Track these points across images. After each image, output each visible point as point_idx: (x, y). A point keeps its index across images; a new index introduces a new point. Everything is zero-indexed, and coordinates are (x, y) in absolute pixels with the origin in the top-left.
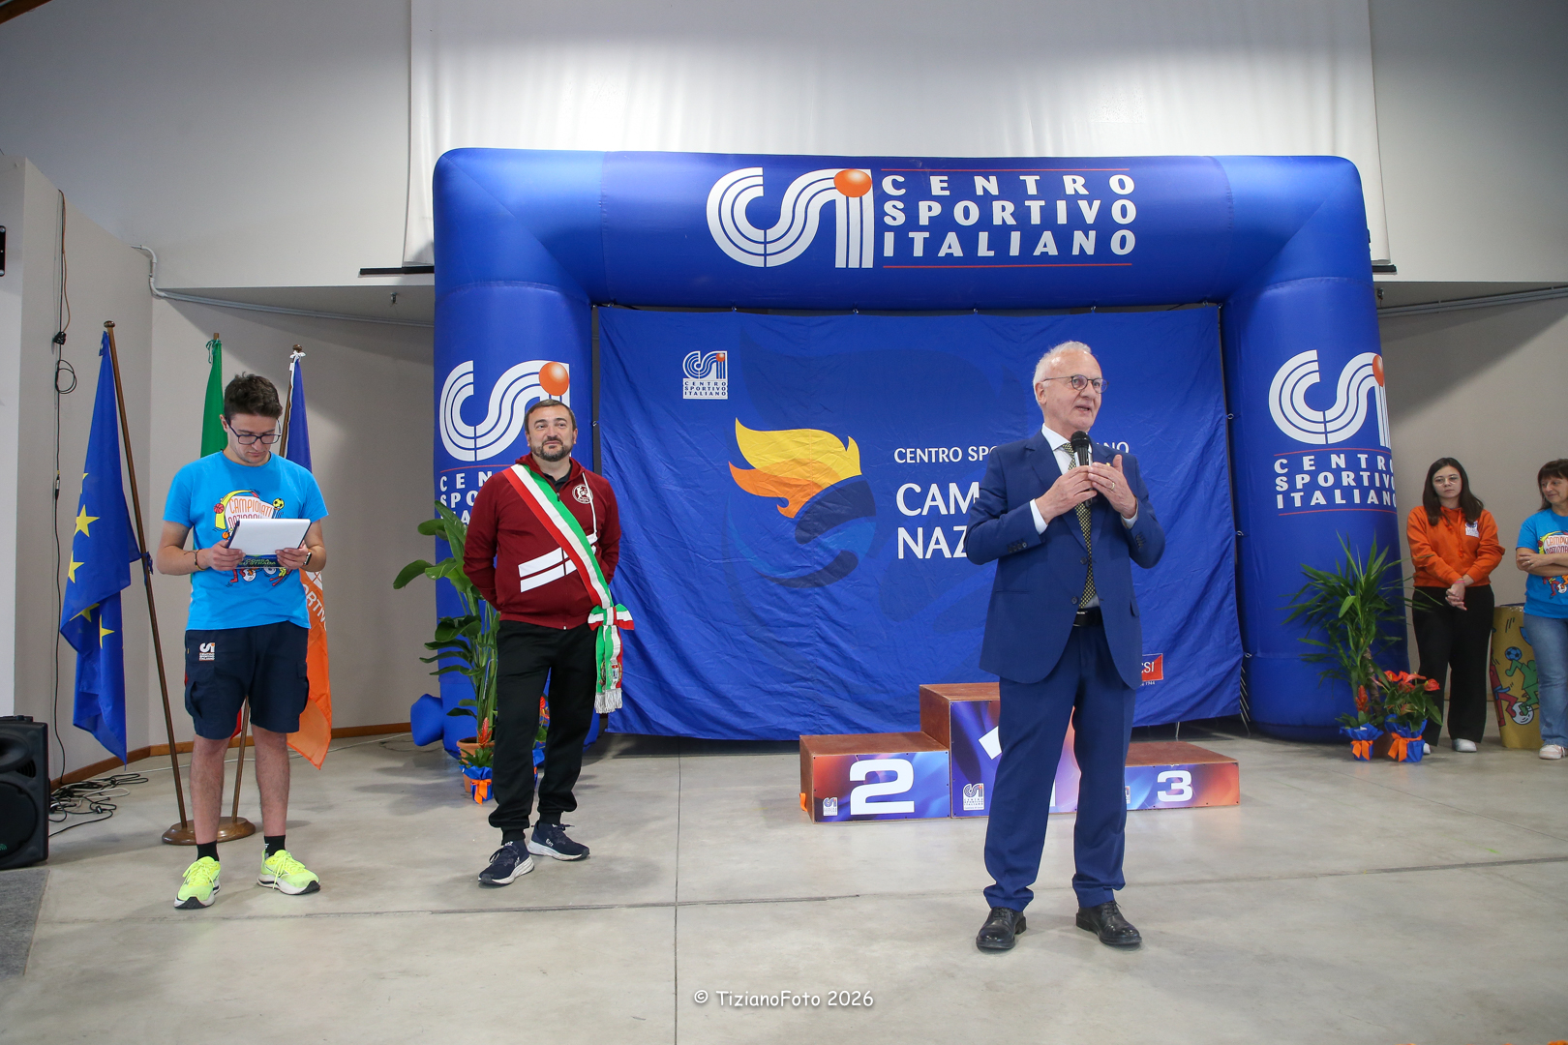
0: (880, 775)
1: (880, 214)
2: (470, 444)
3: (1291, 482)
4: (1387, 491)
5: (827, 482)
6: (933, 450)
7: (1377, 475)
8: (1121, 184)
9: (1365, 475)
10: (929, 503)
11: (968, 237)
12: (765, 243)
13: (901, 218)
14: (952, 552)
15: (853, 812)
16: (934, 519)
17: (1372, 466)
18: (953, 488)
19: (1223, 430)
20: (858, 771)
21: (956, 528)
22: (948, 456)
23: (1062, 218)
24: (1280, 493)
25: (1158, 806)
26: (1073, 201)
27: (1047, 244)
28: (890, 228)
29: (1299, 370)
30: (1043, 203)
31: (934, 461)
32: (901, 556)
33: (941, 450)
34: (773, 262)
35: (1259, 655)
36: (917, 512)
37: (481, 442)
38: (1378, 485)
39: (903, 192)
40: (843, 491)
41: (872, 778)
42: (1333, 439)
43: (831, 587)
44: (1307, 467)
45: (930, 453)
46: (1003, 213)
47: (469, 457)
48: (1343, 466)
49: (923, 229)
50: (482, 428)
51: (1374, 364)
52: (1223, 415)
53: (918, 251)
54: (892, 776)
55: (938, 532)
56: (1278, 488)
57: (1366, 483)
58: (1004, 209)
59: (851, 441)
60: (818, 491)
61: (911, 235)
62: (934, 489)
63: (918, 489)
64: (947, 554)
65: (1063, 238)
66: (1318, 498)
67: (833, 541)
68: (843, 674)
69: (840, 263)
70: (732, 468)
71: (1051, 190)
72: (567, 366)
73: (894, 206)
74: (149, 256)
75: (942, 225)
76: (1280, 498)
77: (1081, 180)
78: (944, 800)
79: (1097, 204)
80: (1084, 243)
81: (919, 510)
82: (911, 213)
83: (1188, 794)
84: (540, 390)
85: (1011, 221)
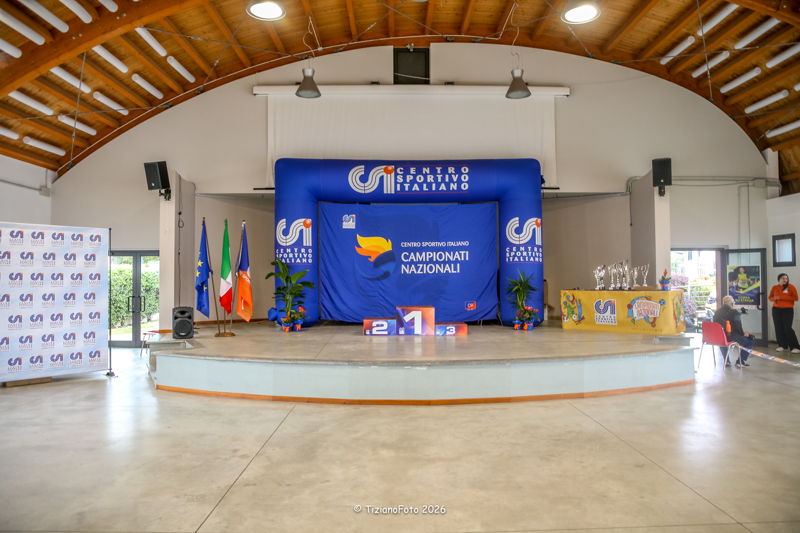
0: (380, 325)
1: (396, 179)
2: (285, 241)
3: (510, 254)
4: (537, 257)
5: (382, 252)
6: (412, 243)
7: (534, 253)
8: (465, 170)
9: (530, 253)
10: (411, 258)
12: (364, 187)
13: (402, 180)
14: (417, 271)
15: (373, 333)
16: (412, 262)
18: (418, 254)
19: (496, 238)
20: (375, 324)
21: (418, 265)
22: (416, 245)
23: (447, 180)
25: (447, 335)
26: (450, 175)
27: (443, 187)
28: (399, 183)
29: (514, 222)
30: (442, 176)
31: (412, 246)
32: (402, 273)
33: (414, 243)
34: (367, 192)
37: (287, 241)
38: (534, 255)
39: (402, 173)
40: (387, 254)
41: (378, 326)
42: (521, 243)
43: (384, 281)
44: (514, 250)
46: (431, 178)
47: (284, 245)
48: (523, 250)
49: (408, 183)
50: (288, 237)
51: (536, 221)
52: (498, 235)
53: (407, 189)
54: (382, 325)
55: (413, 266)
57: (530, 255)
59: (389, 240)
60: (380, 254)
61: (404, 185)
62: (412, 254)
63: (408, 254)
64: (416, 273)
65: (448, 185)
66: (516, 259)
67: (384, 268)
69: (385, 192)
70: (356, 247)
71: (444, 172)
72: (311, 220)
73: (400, 177)
74: (194, 184)
75: (413, 182)
76: (507, 258)
77: (453, 169)
78: (395, 331)
79: (457, 176)
80: (453, 187)
81: (408, 260)
82: (405, 178)
83: (454, 332)
84: (303, 227)
85: (433, 181)
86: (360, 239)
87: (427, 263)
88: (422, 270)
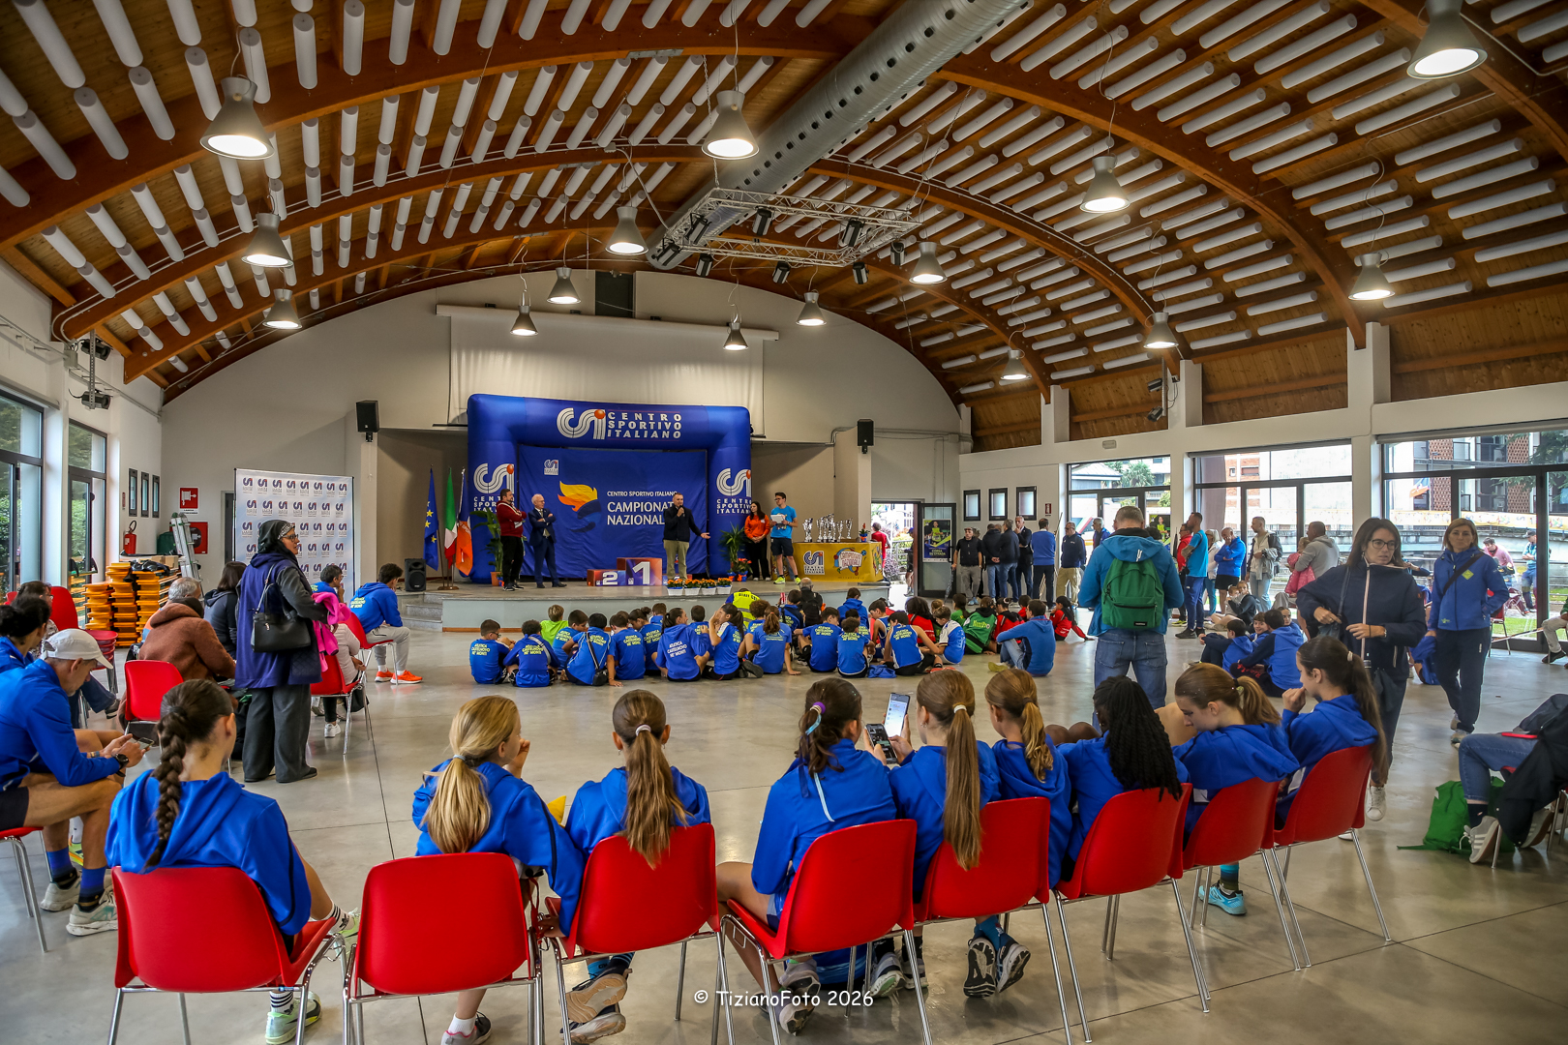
1: (607, 424)
2: (485, 488)
3: (721, 506)
4: (747, 509)
5: (588, 501)
6: (619, 492)
7: (744, 505)
8: (677, 417)
9: (741, 505)
10: (617, 508)
11: (632, 432)
12: (574, 432)
13: (613, 426)
14: (624, 523)
15: (603, 584)
16: (619, 513)
17: (743, 502)
18: (624, 504)
19: (705, 489)
20: (605, 575)
21: (625, 516)
22: (623, 494)
23: (660, 428)
24: (718, 508)
26: (663, 423)
27: (655, 435)
28: (610, 428)
29: (726, 473)
30: (654, 422)
31: (619, 495)
32: (609, 524)
34: (575, 437)
35: (711, 555)
36: (614, 511)
37: (489, 488)
38: (744, 507)
39: (614, 417)
40: (592, 504)
41: (608, 576)
42: (733, 494)
43: (588, 533)
44: (725, 502)
46: (643, 425)
47: (486, 492)
48: (735, 502)
49: (619, 429)
50: (489, 484)
51: (747, 473)
52: (706, 485)
53: (618, 435)
54: (612, 576)
55: (620, 517)
57: (741, 507)
58: (643, 423)
59: (595, 489)
60: (585, 504)
61: (616, 431)
62: (619, 504)
63: (614, 504)
64: (622, 523)
65: (660, 433)
66: (728, 511)
67: (588, 519)
68: (590, 558)
69: (595, 438)
70: (560, 496)
71: (657, 418)
72: (513, 465)
73: (612, 421)
75: (625, 428)
76: (718, 510)
77: (666, 415)
78: (624, 582)
79: (670, 422)
80: (666, 435)
82: (616, 424)
84: (507, 473)
85: (645, 428)
86: (563, 487)
87: (634, 514)
88: (629, 521)
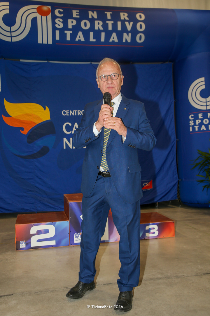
0: (42, 231)
1: (54, 23)
3: (195, 122)
5: (38, 122)
6: (76, 111)
8: (140, 17)
10: (74, 129)
12: (11, 32)
13: (62, 25)
15: (32, 245)
19: (173, 105)
20: (33, 230)
22: (81, 113)
23: (119, 28)
24: (191, 126)
25: (146, 238)
26: (123, 22)
27: (114, 38)
28: (58, 29)
29: (199, 84)
30: (113, 22)
31: (76, 115)
32: (65, 148)
33: (78, 111)
34: (14, 40)
35: (183, 180)
36: (70, 133)
39: (62, 15)
41: (39, 232)
43: (40, 159)
45: (74, 112)
49: (69, 30)
52: (173, 100)
53: (68, 38)
54: (47, 231)
56: (190, 125)
58: (99, 24)
59: (47, 108)
60: (35, 125)
61: (66, 32)
62: (76, 125)
63: (70, 124)
65: (120, 36)
67: (40, 143)
68: (45, 189)
69: (40, 41)
70: (3, 117)
73: (59, 21)
75: (76, 29)
76: (191, 128)
77: (126, 15)
78: (66, 240)
79: (132, 23)
80: (127, 37)
81: (71, 132)
83: (157, 233)
85: (101, 28)
86: (9, 106)
